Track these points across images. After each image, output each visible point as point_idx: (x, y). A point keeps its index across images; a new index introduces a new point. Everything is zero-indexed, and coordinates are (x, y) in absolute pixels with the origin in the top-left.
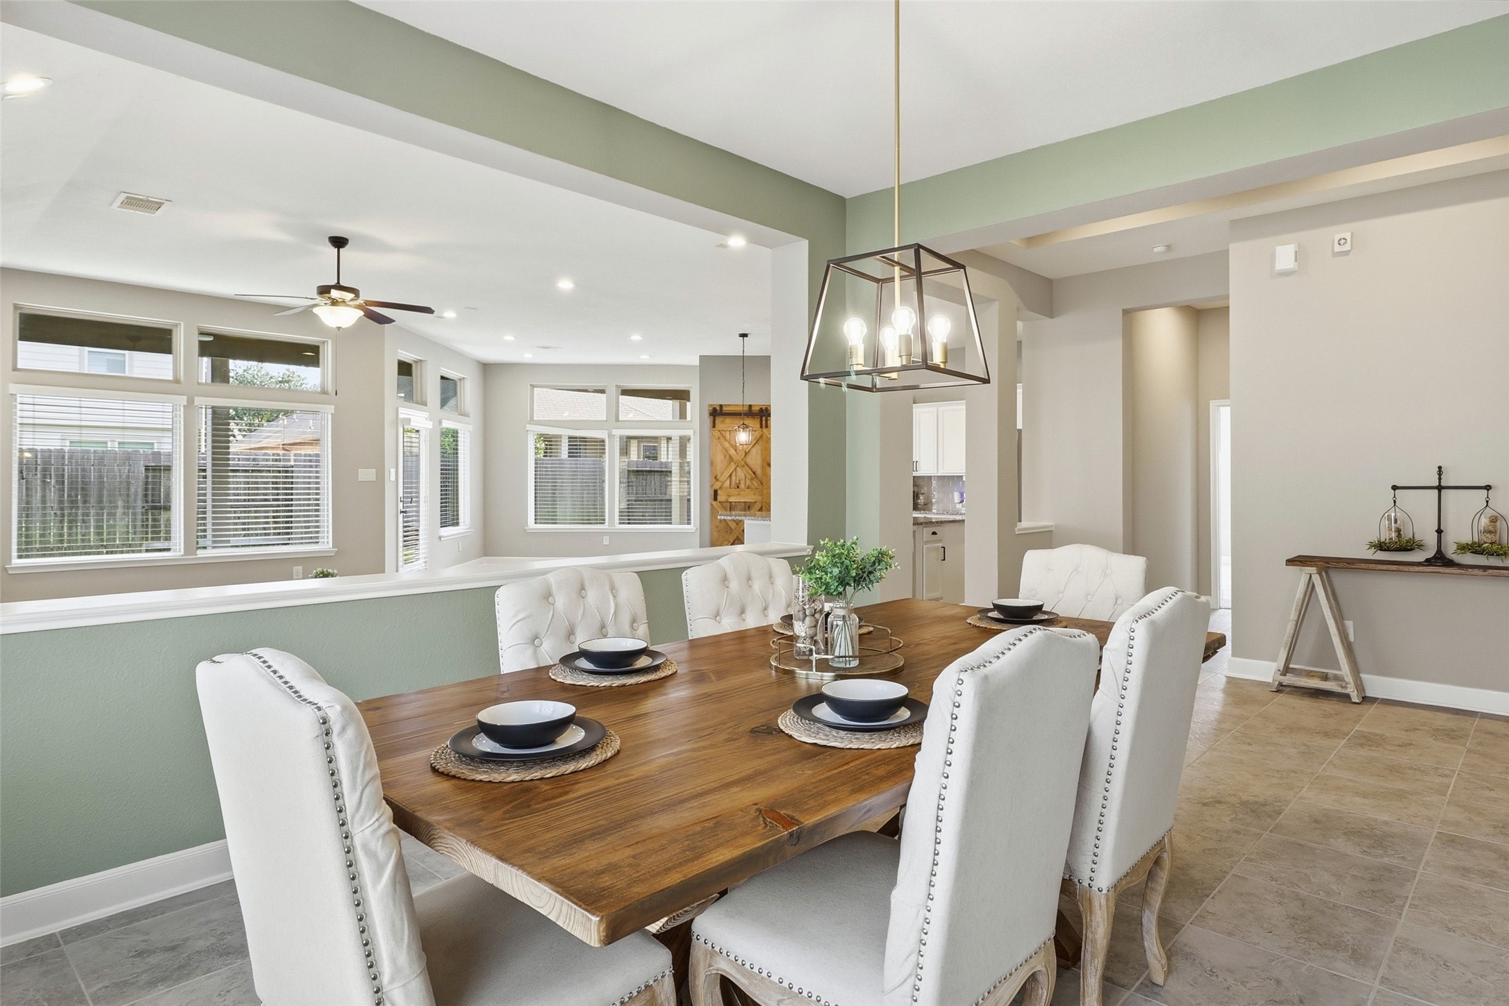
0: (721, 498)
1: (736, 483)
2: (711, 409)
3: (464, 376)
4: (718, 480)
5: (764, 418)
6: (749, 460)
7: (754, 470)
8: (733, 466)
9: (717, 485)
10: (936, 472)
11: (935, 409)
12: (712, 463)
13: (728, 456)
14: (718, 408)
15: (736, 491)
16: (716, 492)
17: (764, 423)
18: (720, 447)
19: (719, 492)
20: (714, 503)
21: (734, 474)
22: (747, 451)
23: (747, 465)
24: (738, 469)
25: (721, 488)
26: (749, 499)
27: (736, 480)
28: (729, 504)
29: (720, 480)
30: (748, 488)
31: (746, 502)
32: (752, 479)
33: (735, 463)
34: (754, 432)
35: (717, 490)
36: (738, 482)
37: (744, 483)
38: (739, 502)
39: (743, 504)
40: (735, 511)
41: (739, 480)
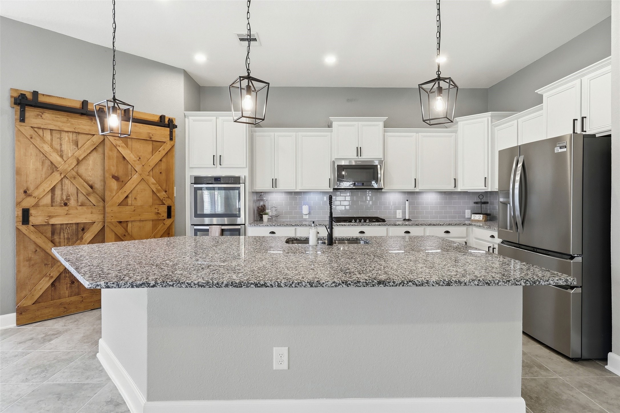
0: (36, 218)
1: (62, 199)
2: (17, 96)
4: (30, 195)
6: (82, 170)
7: (90, 183)
8: (56, 177)
9: (28, 203)
10: (294, 188)
11: (294, 134)
12: (18, 172)
13: (47, 163)
15: (61, 210)
16: (26, 212)
18: (32, 151)
19: (32, 212)
20: (23, 227)
21: (59, 187)
22: (80, 159)
23: (80, 176)
24: (66, 182)
25: (36, 205)
26: (83, 220)
27: (62, 194)
28: (49, 229)
29: (34, 195)
30: (82, 205)
31: (78, 223)
32: (88, 194)
33: (61, 174)
34: (90, 136)
35: (29, 209)
36: (65, 198)
37: (76, 199)
38: (68, 223)
39: (74, 226)
40: (60, 236)
41: (68, 196)
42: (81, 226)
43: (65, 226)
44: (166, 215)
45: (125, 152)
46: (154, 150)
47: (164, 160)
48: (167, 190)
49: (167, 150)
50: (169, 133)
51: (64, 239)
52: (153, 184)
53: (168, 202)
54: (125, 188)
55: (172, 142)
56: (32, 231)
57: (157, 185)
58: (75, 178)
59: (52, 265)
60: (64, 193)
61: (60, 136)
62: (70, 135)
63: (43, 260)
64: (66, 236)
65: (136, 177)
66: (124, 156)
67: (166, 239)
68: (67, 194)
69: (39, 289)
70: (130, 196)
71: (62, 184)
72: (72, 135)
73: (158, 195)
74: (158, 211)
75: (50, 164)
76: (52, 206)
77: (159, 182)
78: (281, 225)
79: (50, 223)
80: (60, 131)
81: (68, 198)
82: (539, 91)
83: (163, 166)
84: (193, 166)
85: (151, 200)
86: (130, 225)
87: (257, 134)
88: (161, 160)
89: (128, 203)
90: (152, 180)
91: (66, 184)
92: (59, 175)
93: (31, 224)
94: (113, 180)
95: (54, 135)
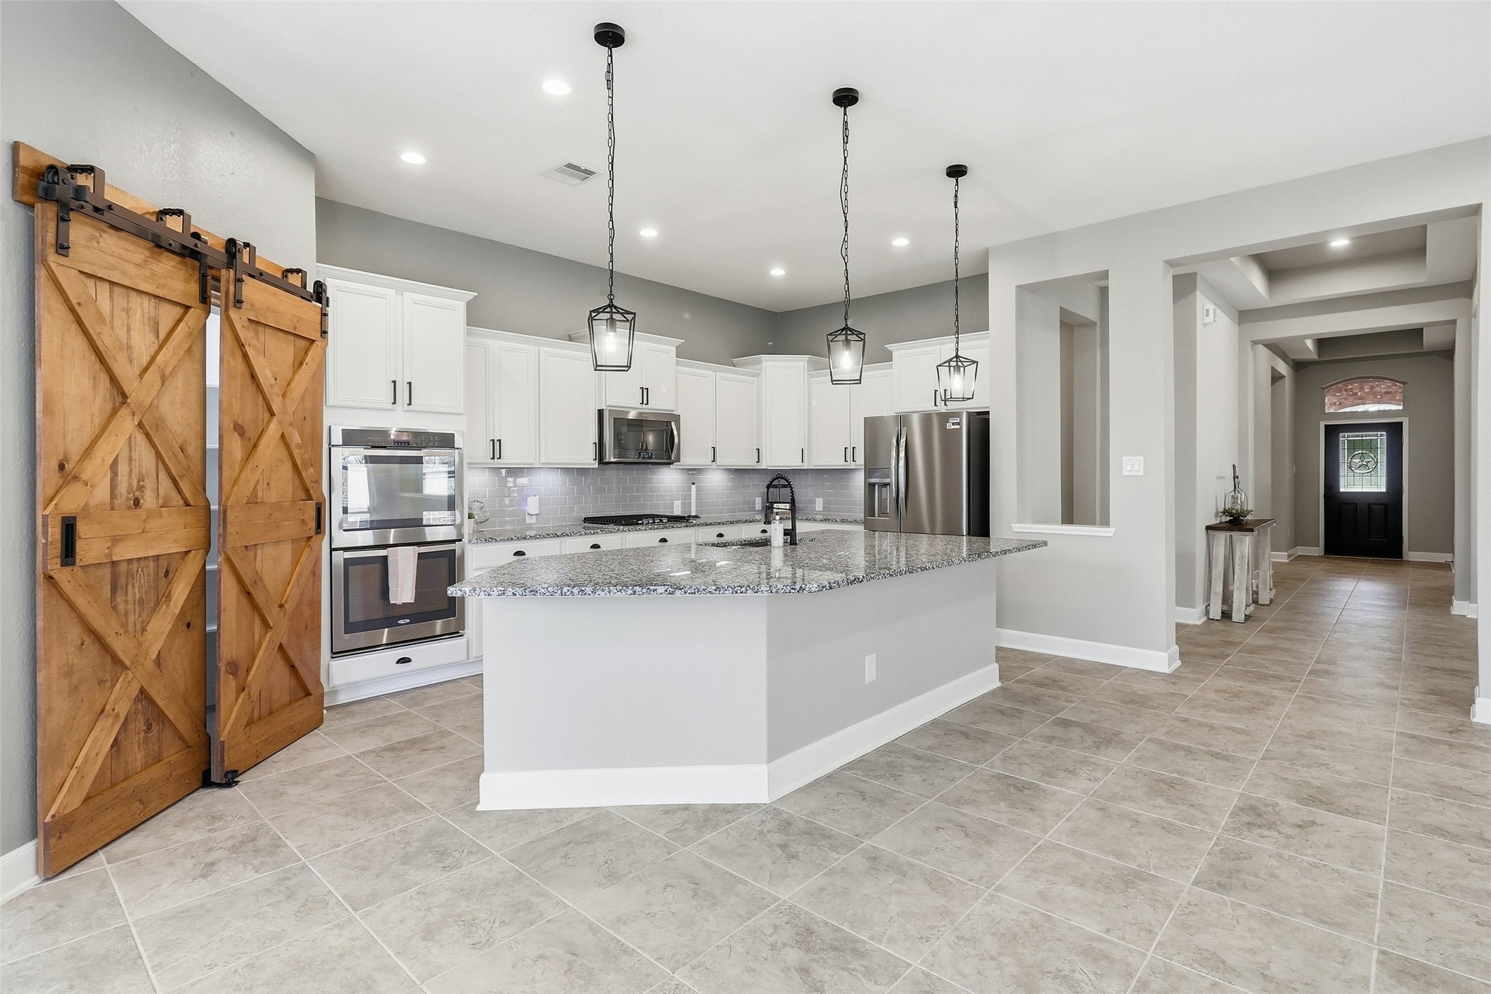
0: (89, 548)
1: (130, 488)
4: (73, 478)
6: (166, 404)
9: (71, 500)
13: (103, 380)
15: (130, 520)
18: (74, 342)
19: (81, 527)
21: (125, 451)
22: (167, 373)
24: (138, 437)
25: (85, 508)
26: (167, 545)
27: (131, 472)
28: (108, 572)
29: (84, 477)
30: (165, 505)
31: (158, 556)
32: (181, 474)
33: (133, 415)
35: (74, 518)
36: (135, 484)
37: (155, 486)
38: (140, 559)
39: (151, 564)
40: (126, 595)
41: (141, 479)
42: (164, 564)
43: (135, 565)
44: (312, 526)
45: (258, 362)
48: (313, 462)
49: (317, 360)
50: (319, 318)
51: (134, 604)
52: (297, 446)
53: (316, 496)
54: (255, 458)
55: (324, 343)
56: (81, 583)
57: (303, 450)
58: (157, 427)
59: (112, 681)
60: (134, 471)
61: (128, 303)
62: (145, 302)
63: (95, 670)
64: (137, 596)
65: (273, 429)
66: (257, 372)
68: (139, 474)
69: (95, 754)
70: (261, 478)
71: (129, 447)
72: (147, 302)
73: (304, 474)
74: (303, 515)
76: (113, 509)
78: (538, 536)
79: (112, 559)
80: (129, 289)
81: (141, 483)
82: (889, 347)
83: (308, 400)
85: (290, 489)
89: (257, 498)
90: (297, 438)
91: (137, 443)
92: (130, 417)
93: (78, 562)
94: (236, 436)
95: (116, 298)
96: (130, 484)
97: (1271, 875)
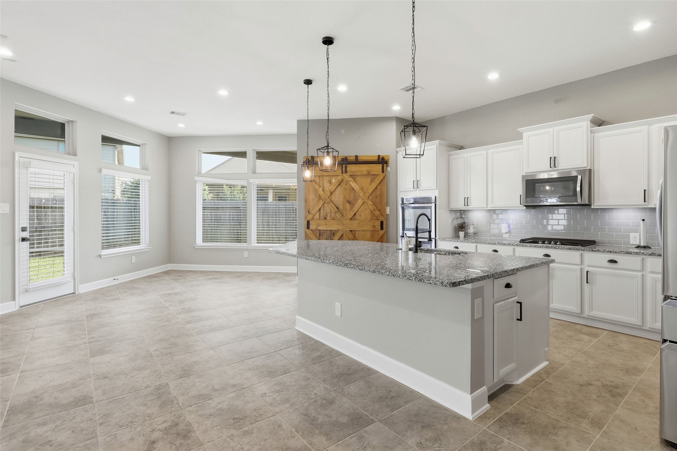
0: (312, 227)
2: (305, 159)
3: (145, 143)
4: (310, 213)
5: (344, 166)
6: (333, 198)
7: (337, 206)
8: (321, 203)
9: (310, 217)
10: (485, 206)
11: (485, 152)
12: (306, 201)
14: (310, 159)
15: (323, 222)
16: (308, 222)
17: (344, 169)
18: (312, 188)
19: (311, 222)
20: (307, 231)
21: (322, 208)
22: (332, 191)
23: (332, 202)
24: (325, 205)
25: (312, 219)
26: (333, 228)
27: (324, 213)
28: (318, 232)
29: (312, 213)
30: (333, 219)
31: (331, 230)
32: (336, 213)
33: (323, 201)
34: (337, 177)
35: (309, 221)
36: (325, 215)
37: (330, 216)
38: (326, 230)
39: (329, 232)
40: (323, 237)
41: (326, 214)
42: (333, 232)
44: (379, 227)
45: (353, 185)
46: (372, 181)
47: (378, 187)
48: (381, 209)
49: (380, 179)
50: (381, 167)
52: (371, 205)
53: (381, 219)
54: (354, 209)
55: (384, 174)
56: (311, 233)
57: (374, 206)
58: (329, 203)
62: (328, 177)
64: (325, 238)
65: (360, 202)
66: (354, 188)
67: (379, 243)
70: (357, 213)
71: (324, 207)
73: (374, 213)
74: (374, 224)
75: (318, 195)
76: (319, 219)
77: (374, 204)
79: (318, 229)
80: (323, 176)
83: (378, 192)
84: (402, 191)
85: (370, 217)
86: (357, 233)
87: (453, 157)
88: (376, 188)
89: (356, 218)
90: (370, 203)
93: (310, 229)
94: (348, 204)
95: (320, 179)
96: (324, 215)
97: (145, 405)
